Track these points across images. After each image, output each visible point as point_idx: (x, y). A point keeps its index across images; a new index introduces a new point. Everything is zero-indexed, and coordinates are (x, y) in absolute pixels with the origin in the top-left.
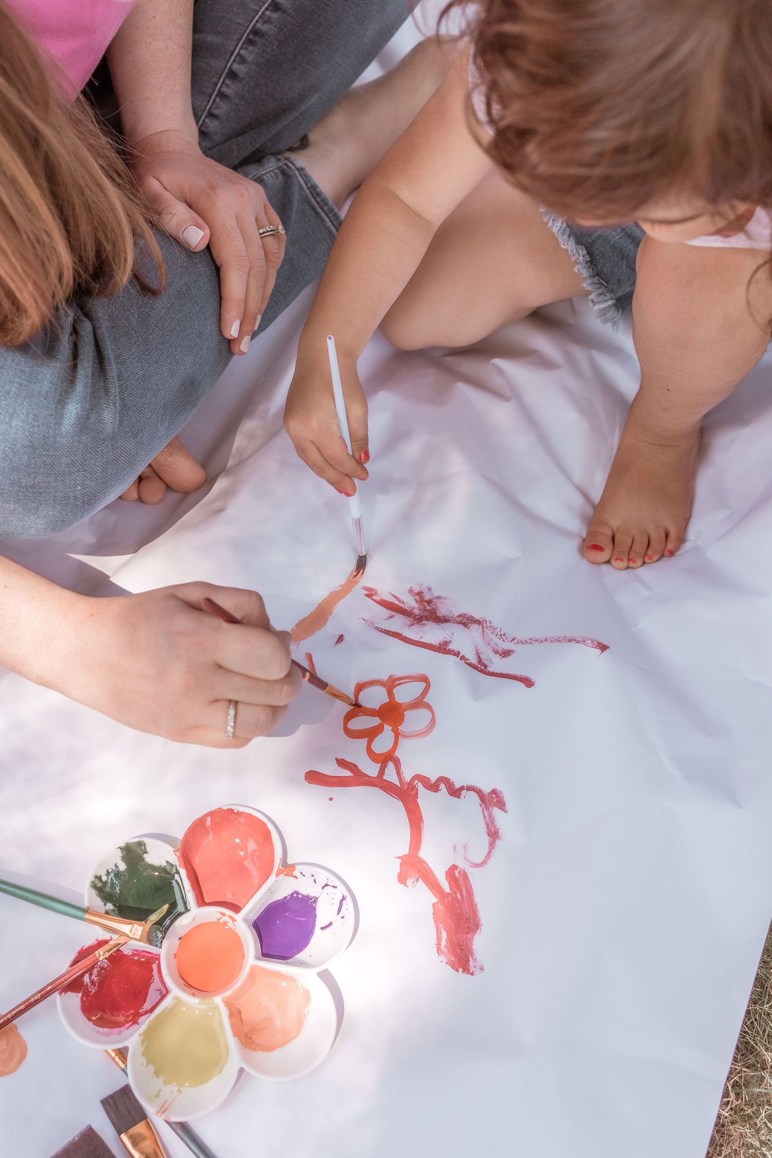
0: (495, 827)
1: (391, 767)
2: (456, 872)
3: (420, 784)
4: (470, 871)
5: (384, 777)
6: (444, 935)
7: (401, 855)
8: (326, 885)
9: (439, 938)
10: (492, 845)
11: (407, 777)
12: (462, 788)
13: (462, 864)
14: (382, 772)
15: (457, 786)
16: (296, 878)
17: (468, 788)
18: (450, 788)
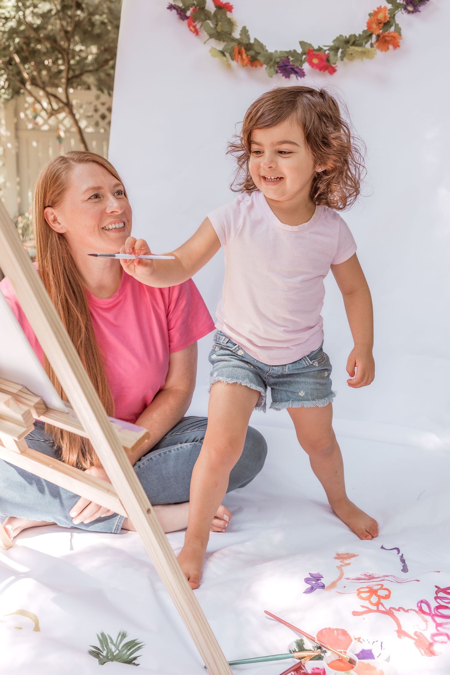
0: (425, 619)
1: (380, 606)
2: (418, 633)
3: (393, 610)
4: (423, 632)
5: (379, 609)
6: (422, 651)
7: (396, 630)
8: (374, 642)
9: (421, 652)
10: (427, 624)
11: (388, 608)
12: (408, 610)
13: (418, 631)
14: (378, 608)
15: (406, 609)
16: (362, 642)
17: (410, 610)
18: (404, 610)
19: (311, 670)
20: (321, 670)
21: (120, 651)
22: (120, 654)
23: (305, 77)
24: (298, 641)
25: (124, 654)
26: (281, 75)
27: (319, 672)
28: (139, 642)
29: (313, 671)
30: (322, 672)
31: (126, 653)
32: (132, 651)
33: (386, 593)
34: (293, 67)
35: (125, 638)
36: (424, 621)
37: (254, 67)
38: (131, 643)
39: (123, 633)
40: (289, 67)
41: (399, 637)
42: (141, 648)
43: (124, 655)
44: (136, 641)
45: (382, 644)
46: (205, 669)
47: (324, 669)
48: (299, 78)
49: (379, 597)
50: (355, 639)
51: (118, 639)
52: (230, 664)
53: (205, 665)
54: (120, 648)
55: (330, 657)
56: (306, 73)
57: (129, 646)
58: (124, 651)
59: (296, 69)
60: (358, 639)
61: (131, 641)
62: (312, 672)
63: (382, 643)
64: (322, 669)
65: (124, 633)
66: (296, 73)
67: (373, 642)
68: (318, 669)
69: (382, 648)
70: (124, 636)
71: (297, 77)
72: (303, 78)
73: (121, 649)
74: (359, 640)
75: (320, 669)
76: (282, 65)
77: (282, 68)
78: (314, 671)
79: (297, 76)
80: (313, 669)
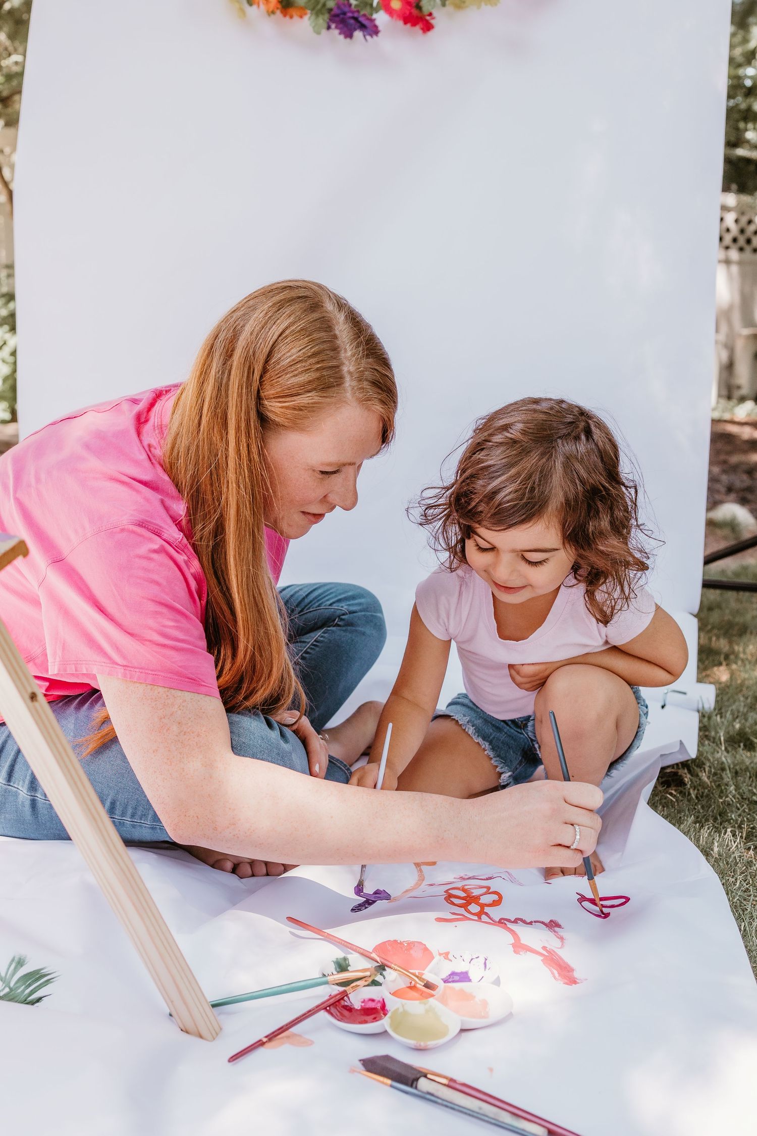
0: (560, 935)
1: (484, 916)
2: (548, 949)
3: (505, 921)
4: (556, 950)
6: (555, 972)
7: (512, 944)
9: (553, 973)
10: (562, 941)
11: (497, 919)
12: (531, 922)
13: (548, 946)
14: (480, 918)
15: (529, 921)
16: (451, 961)
17: (535, 922)
18: (524, 922)
19: (361, 1004)
20: (377, 1003)
21: (12, 988)
22: (11, 994)
23: (380, 34)
24: (339, 960)
25: (18, 993)
26: (337, 32)
27: (373, 1007)
28: (47, 973)
29: (363, 1004)
30: (379, 1006)
31: (23, 991)
32: (35, 988)
33: (495, 897)
34: (356, 15)
35: (22, 966)
36: (558, 938)
37: (288, 18)
38: (32, 975)
39: (20, 959)
40: (350, 15)
41: (516, 952)
42: (52, 982)
43: (18, 996)
44: (42, 972)
45: (487, 961)
46: (170, 1017)
47: (383, 1000)
48: (368, 37)
49: (483, 906)
50: (440, 954)
51: (8, 969)
52: (214, 1006)
53: (169, 1011)
54: (12, 985)
55: (394, 981)
56: (380, 28)
57: (30, 979)
58: (19, 989)
59: (361, 19)
60: (444, 955)
61: (34, 971)
62: (361, 1006)
63: (486, 959)
64: (379, 1001)
65: (22, 958)
66: (363, 27)
67: (471, 959)
68: (373, 1000)
69: (485, 966)
70: (20, 963)
71: (364, 36)
72: (375, 37)
73: (14, 985)
74: (446, 955)
75: (376, 1001)
76: (336, 11)
77: (337, 19)
78: (365, 1005)
79: (365, 33)
80: (364, 1002)
